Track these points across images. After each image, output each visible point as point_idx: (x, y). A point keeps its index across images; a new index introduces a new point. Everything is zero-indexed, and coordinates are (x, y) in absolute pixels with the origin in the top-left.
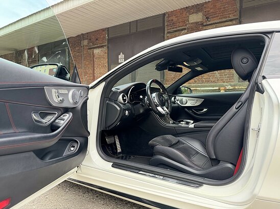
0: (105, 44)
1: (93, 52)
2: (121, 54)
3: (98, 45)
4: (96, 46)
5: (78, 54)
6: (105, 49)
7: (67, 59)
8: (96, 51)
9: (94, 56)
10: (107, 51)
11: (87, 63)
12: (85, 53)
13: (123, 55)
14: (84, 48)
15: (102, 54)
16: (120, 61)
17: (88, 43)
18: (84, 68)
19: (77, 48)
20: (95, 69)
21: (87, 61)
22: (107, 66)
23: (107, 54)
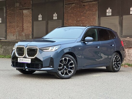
0: (30, 7)
1: (23, 11)
2: (40, 15)
3: (26, 8)
4: (24, 8)
5: (12, 12)
6: (30, 10)
7: (5, 15)
8: (25, 12)
9: (23, 15)
10: (31, 12)
12: (17, 12)
13: (41, 16)
14: (16, 9)
15: (28, 13)
16: (39, 19)
17: (19, 5)
18: (17, 22)
19: (12, 8)
20: (24, 23)
21: (19, 18)
22: (31, 22)
23: (31, 14)
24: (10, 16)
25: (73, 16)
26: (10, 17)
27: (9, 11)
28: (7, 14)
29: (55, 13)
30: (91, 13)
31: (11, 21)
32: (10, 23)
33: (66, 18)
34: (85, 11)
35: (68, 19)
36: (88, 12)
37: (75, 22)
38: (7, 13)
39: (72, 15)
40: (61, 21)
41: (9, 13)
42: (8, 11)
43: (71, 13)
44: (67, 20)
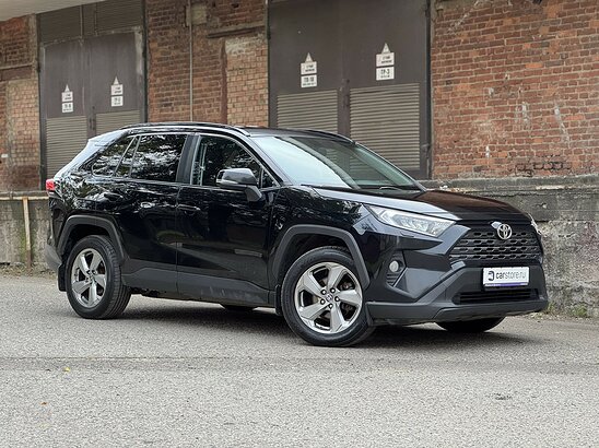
0: (260, 24)
1: (223, 49)
2: (309, 59)
3: (241, 26)
4: (232, 28)
5: (174, 53)
6: (260, 41)
7: (140, 69)
8: (234, 47)
9: (225, 63)
10: (265, 48)
11: (205, 85)
12: (199, 49)
13: (315, 64)
14: (194, 34)
15: (251, 56)
16: (305, 83)
17: (207, 17)
18: (196, 102)
19: (172, 33)
20: (230, 106)
21: (204, 80)
22: (266, 97)
23: (266, 58)
24: (164, 70)
25: (477, 59)
26: (164, 74)
27: (161, 49)
28: (148, 63)
29: (386, 49)
30: (576, 40)
31: (170, 94)
32: (166, 105)
33: (441, 71)
34: (544, 30)
35: (454, 75)
36: (562, 33)
37: (491, 90)
38: (149, 57)
39: (474, 55)
40: (415, 88)
41: (159, 59)
42: (154, 45)
43: (465, 42)
44: (448, 83)
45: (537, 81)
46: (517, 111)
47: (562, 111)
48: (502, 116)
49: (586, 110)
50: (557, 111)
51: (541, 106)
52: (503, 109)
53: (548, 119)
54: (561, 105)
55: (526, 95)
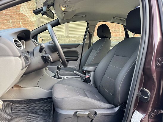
45: (14, 15)
46: (8, 22)
47: (22, 23)
48: (3, 22)
49: (29, 24)
50: (21, 23)
51: (16, 21)
52: (3, 21)
53: (18, 25)
54: (21, 22)
55: (11, 18)
